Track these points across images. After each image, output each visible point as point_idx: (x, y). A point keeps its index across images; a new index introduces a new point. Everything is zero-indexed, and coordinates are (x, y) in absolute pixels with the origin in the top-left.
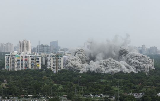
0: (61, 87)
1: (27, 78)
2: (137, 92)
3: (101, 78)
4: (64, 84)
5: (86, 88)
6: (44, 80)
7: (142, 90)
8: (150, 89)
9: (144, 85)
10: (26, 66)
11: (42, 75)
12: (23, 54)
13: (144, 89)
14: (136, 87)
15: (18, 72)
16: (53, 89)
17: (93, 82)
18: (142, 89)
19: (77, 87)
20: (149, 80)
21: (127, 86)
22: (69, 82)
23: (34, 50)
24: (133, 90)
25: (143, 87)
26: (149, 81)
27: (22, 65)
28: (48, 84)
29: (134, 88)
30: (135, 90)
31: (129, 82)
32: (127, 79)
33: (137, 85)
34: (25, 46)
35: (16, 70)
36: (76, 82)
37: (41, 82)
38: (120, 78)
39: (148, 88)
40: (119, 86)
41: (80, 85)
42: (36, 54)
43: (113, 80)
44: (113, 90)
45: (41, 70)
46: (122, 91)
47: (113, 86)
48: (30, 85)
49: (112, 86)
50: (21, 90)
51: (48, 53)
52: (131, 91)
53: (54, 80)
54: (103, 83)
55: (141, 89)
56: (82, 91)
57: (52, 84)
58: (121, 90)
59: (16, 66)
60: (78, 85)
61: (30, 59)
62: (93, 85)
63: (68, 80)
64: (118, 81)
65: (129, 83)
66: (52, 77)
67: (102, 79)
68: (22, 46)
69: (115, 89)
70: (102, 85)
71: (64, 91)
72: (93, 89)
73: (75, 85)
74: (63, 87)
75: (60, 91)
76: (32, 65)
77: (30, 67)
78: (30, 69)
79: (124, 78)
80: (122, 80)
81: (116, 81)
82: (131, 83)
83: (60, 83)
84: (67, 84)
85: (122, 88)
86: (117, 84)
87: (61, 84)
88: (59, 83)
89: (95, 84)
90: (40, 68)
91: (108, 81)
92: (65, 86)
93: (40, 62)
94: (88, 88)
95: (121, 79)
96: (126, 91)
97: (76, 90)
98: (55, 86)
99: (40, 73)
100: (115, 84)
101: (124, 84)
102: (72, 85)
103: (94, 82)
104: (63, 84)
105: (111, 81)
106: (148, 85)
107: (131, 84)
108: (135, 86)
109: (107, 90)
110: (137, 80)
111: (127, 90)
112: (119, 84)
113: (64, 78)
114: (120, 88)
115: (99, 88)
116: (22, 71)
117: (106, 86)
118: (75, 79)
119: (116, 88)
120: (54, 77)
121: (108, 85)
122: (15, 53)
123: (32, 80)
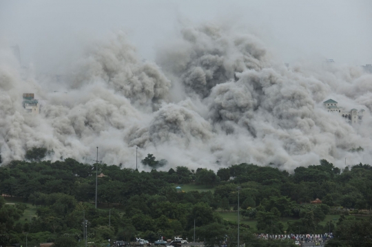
0: (30, 214)
2: (305, 228)
3: (176, 182)
4: (43, 202)
5: (122, 214)
7: (323, 224)
8: (351, 218)
9: (331, 205)
13: (331, 219)
14: (302, 210)
16: (2, 218)
17: (147, 195)
18: (322, 219)
19: (92, 214)
20: (348, 185)
21: (268, 209)
22: (60, 195)
24: (292, 222)
25: (326, 211)
26: (348, 191)
29: (296, 215)
30: (300, 220)
31: (276, 194)
32: (268, 184)
33: (305, 205)
36: (87, 195)
38: (245, 180)
39: (347, 214)
40: (239, 209)
41: (99, 205)
43: (220, 187)
44: (219, 222)
46: (253, 224)
47: (219, 209)
49: (215, 207)
52: (285, 224)
53: (7, 189)
54: (181, 197)
55: (319, 217)
56: (107, 228)
58: (246, 223)
60: (92, 205)
62: (149, 204)
63: (56, 190)
64: (238, 189)
65: (275, 199)
67: (180, 184)
69: (226, 218)
70: (180, 206)
71: (43, 227)
72: (148, 218)
73: (81, 207)
74: (39, 213)
75: (27, 228)
79: (259, 181)
80: (252, 187)
81: (229, 190)
82: (285, 197)
83: (26, 200)
84: (53, 201)
85: (252, 216)
86: (233, 203)
87: (33, 203)
88: (24, 198)
89: (154, 201)
91: (200, 191)
92: (47, 208)
94: (128, 215)
95: (248, 184)
96: (266, 225)
97: (86, 222)
100: (227, 200)
101: (258, 203)
102: (71, 206)
103: (151, 194)
104: (38, 203)
105: (213, 191)
106: (345, 203)
107: (284, 201)
108: (296, 208)
109: (199, 224)
111: (269, 223)
112: (241, 201)
113: (42, 181)
114: (243, 213)
115: (170, 217)
117: (196, 209)
118: (82, 183)
119: (230, 216)
120: (6, 176)
121: (199, 205)
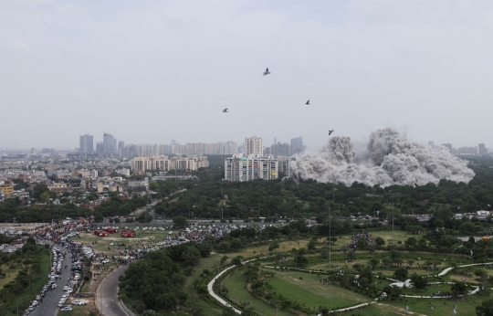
0: (307, 205)
1: (257, 193)
2: (421, 211)
3: (367, 192)
4: (312, 200)
5: (344, 206)
6: (282, 195)
7: (429, 210)
8: (441, 207)
9: (433, 202)
10: (256, 174)
11: (279, 188)
12: (251, 157)
13: (432, 208)
14: (420, 204)
15: (244, 183)
16: (296, 207)
19: (332, 205)
20: (440, 194)
21: (406, 204)
22: (319, 198)
23: (267, 151)
24: (416, 209)
25: (430, 205)
26: (440, 196)
27: (250, 173)
28: (288, 200)
29: (418, 206)
30: (419, 208)
32: (405, 193)
33: (422, 202)
34: (254, 144)
35: (241, 180)
36: (330, 198)
37: (278, 197)
38: (396, 192)
39: (439, 206)
40: (393, 204)
41: (335, 202)
42: (271, 157)
43: (385, 194)
44: (385, 209)
45: (279, 180)
46: (399, 210)
47: (385, 204)
48: (262, 202)
49: (383, 203)
50: (249, 210)
51: (287, 155)
52: (413, 210)
53: (297, 195)
54: (369, 199)
55: (428, 207)
56: (338, 211)
57: (294, 201)
58: (396, 210)
59: (241, 175)
60: (332, 202)
61: (262, 164)
63: (318, 195)
64: (393, 195)
65: (409, 199)
66: (294, 191)
68: (250, 145)
69: (388, 208)
70: (368, 202)
71: (312, 210)
72: (355, 207)
73: (327, 202)
74: (311, 205)
75: (306, 211)
76: (265, 173)
77: (262, 177)
78: (261, 179)
79: (402, 192)
80: (399, 195)
81: (389, 196)
83: (305, 200)
84: (316, 200)
85: (399, 207)
86: (391, 201)
87: (308, 201)
88: (304, 199)
89: (358, 200)
90: (277, 177)
91: (377, 196)
92: (314, 203)
93: (277, 169)
96: (405, 210)
97: (329, 209)
98: (299, 204)
99: (277, 184)
100: (388, 200)
101: (401, 201)
102: (323, 202)
105: (382, 196)
106: (438, 202)
107: (412, 200)
108: (418, 203)
110: (421, 194)
112: (395, 200)
113: (312, 192)
115: (364, 206)
116: (250, 182)
117: (375, 203)
118: (327, 193)
119: (389, 207)
120: (297, 190)
121: (377, 202)
122: (240, 156)
123: (264, 195)
